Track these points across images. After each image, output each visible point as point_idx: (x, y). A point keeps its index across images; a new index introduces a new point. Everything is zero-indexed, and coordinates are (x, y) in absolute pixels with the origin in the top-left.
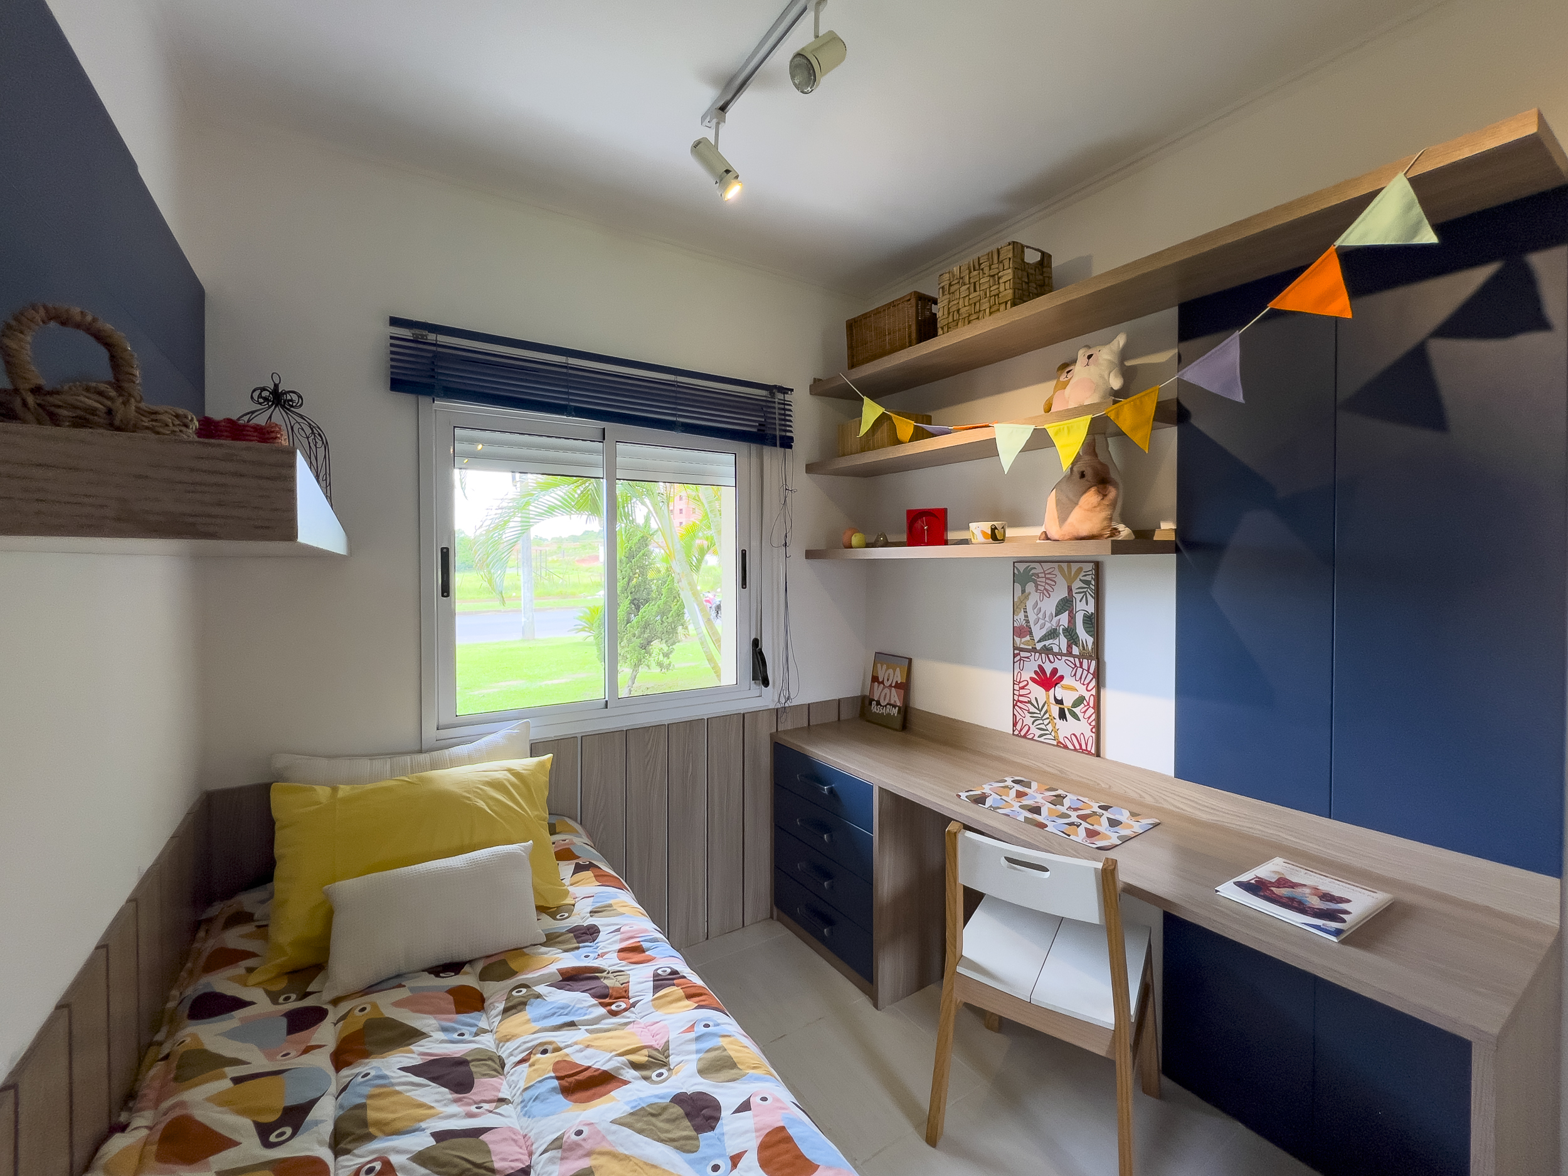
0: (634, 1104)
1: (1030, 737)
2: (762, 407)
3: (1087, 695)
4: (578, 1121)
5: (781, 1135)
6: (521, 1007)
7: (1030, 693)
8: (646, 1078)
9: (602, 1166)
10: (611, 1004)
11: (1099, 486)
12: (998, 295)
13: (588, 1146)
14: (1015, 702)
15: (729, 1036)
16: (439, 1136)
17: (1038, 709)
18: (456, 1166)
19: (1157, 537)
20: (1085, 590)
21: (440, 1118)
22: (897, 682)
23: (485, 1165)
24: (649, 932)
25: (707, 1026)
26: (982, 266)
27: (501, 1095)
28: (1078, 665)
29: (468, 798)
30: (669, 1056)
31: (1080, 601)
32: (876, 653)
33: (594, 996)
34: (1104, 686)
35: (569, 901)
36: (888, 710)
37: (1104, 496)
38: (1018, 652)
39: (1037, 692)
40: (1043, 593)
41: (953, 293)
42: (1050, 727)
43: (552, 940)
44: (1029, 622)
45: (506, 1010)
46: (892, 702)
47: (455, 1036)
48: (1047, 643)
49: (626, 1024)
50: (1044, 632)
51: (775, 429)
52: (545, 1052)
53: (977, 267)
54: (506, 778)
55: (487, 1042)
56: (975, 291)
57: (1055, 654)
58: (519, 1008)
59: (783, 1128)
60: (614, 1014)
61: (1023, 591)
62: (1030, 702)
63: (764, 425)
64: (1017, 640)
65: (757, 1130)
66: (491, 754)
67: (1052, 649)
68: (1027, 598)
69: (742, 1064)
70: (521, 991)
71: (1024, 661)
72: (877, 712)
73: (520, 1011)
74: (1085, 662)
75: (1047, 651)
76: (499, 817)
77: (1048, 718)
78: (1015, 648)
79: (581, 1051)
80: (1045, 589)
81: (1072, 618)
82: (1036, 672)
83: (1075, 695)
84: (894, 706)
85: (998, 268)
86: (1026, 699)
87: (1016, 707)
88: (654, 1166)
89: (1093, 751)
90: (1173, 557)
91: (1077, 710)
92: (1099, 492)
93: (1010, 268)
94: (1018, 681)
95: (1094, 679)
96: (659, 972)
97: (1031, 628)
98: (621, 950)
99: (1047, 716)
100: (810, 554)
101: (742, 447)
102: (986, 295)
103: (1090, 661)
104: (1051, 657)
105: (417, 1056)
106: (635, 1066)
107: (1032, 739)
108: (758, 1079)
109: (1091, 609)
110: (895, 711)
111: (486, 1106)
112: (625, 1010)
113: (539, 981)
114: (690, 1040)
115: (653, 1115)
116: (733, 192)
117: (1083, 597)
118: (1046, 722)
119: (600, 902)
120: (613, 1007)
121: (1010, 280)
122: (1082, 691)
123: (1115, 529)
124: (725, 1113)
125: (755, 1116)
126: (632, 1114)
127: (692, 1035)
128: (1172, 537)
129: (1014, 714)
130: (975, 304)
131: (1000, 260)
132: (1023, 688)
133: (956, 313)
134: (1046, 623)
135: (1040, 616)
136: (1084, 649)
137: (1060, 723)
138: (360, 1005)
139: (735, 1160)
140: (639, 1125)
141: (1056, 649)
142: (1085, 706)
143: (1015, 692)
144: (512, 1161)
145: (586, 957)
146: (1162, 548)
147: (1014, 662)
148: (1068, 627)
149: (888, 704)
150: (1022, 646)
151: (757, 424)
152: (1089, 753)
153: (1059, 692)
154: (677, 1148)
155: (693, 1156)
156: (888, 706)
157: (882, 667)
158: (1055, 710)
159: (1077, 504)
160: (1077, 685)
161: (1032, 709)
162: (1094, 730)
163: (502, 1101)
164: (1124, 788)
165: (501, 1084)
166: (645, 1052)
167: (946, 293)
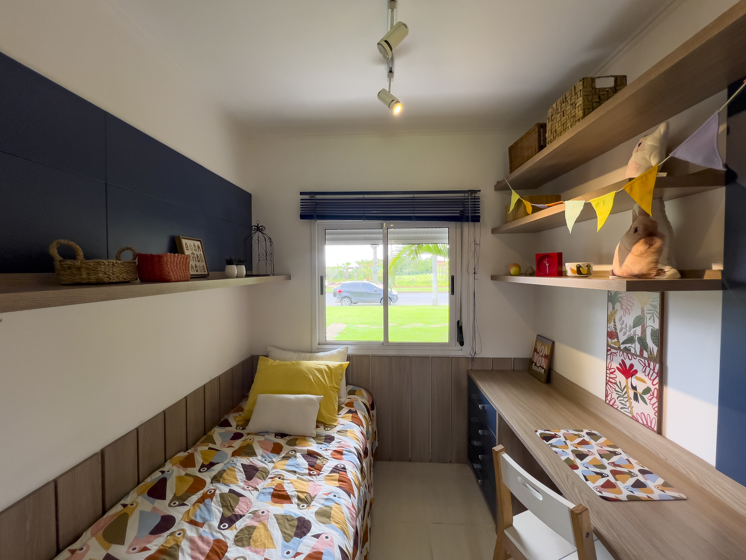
0: (286, 512)
1: (616, 407)
2: (462, 202)
3: (652, 388)
4: (267, 508)
5: (320, 556)
6: (289, 458)
7: (616, 377)
8: (298, 505)
9: (259, 528)
10: (312, 470)
11: (647, 238)
12: (575, 116)
13: (262, 518)
14: (607, 381)
15: (339, 504)
16: (231, 491)
17: (621, 390)
18: (226, 503)
19: (708, 276)
20: (653, 312)
21: (236, 485)
22: (545, 354)
23: (233, 507)
24: (350, 447)
25: (335, 496)
26: (567, 100)
27: (257, 487)
28: (647, 365)
29: (307, 374)
30: (313, 501)
31: (650, 320)
32: (538, 335)
33: (309, 465)
34: (666, 384)
35: (335, 424)
36: (539, 369)
37: (651, 245)
38: (610, 348)
39: (620, 377)
40: (626, 311)
41: (553, 120)
42: (628, 404)
43: (317, 437)
44: (617, 330)
45: (284, 457)
46: (542, 366)
47: (263, 460)
48: (627, 345)
49: (311, 481)
50: (625, 338)
51: (469, 212)
52: (279, 478)
53: (564, 101)
54: (324, 368)
55: (270, 466)
56: (564, 116)
57: (632, 355)
58: (287, 458)
59: (322, 553)
60: (310, 475)
61: (614, 308)
62: (616, 383)
63: (463, 212)
64: (610, 340)
65: (313, 548)
66: (330, 358)
67: (630, 351)
68: (615, 313)
69: (333, 518)
70: (293, 452)
71: (613, 355)
72: (535, 369)
73: (287, 460)
74: (652, 364)
75: (627, 350)
76: (316, 384)
77: (626, 397)
78: (608, 345)
79: (289, 483)
80: (627, 308)
81: (644, 331)
82: (620, 364)
83: (644, 386)
84: (543, 368)
85: (575, 98)
86: (614, 381)
87: (608, 385)
88: (272, 539)
89: (655, 429)
90: (718, 294)
91: (646, 397)
92: (646, 243)
93: (581, 96)
94: (609, 368)
95: (658, 377)
96: (339, 466)
97: (617, 334)
98: (335, 451)
99: (626, 396)
100: (493, 278)
101: (453, 224)
102: (569, 117)
103: (655, 363)
104: (629, 355)
105: (249, 462)
106: (299, 498)
107: (617, 409)
108: (333, 528)
109: (657, 326)
110: (543, 371)
111: (250, 488)
112: (315, 475)
113: (300, 451)
114: (324, 499)
115: (288, 520)
116: (397, 110)
117: (652, 316)
118: (626, 400)
119: (344, 428)
120: (311, 472)
121: (581, 104)
122: (649, 384)
123: (661, 270)
124: (309, 534)
125: (317, 542)
126: (283, 515)
127: (326, 497)
128: (719, 277)
129: (606, 389)
130: (564, 124)
131: (576, 92)
132: (612, 373)
133: (554, 132)
134: (627, 332)
135: (624, 326)
136: (651, 353)
137: (634, 403)
138: (250, 438)
139: (298, 554)
140: (281, 521)
141: (633, 351)
142: (651, 395)
143: (608, 375)
144: (240, 510)
145: (321, 448)
146: (711, 285)
147: (607, 355)
148: (641, 336)
149: (540, 366)
150: (612, 345)
151: (459, 212)
152: (653, 430)
153: (634, 381)
154: (284, 537)
155: (286, 543)
156: (540, 367)
157: (539, 344)
158: (631, 393)
159: (630, 251)
160: (646, 379)
161: (617, 389)
162: (656, 414)
163: (256, 489)
164: (677, 464)
165: (261, 483)
166: (305, 495)
167: (550, 121)
